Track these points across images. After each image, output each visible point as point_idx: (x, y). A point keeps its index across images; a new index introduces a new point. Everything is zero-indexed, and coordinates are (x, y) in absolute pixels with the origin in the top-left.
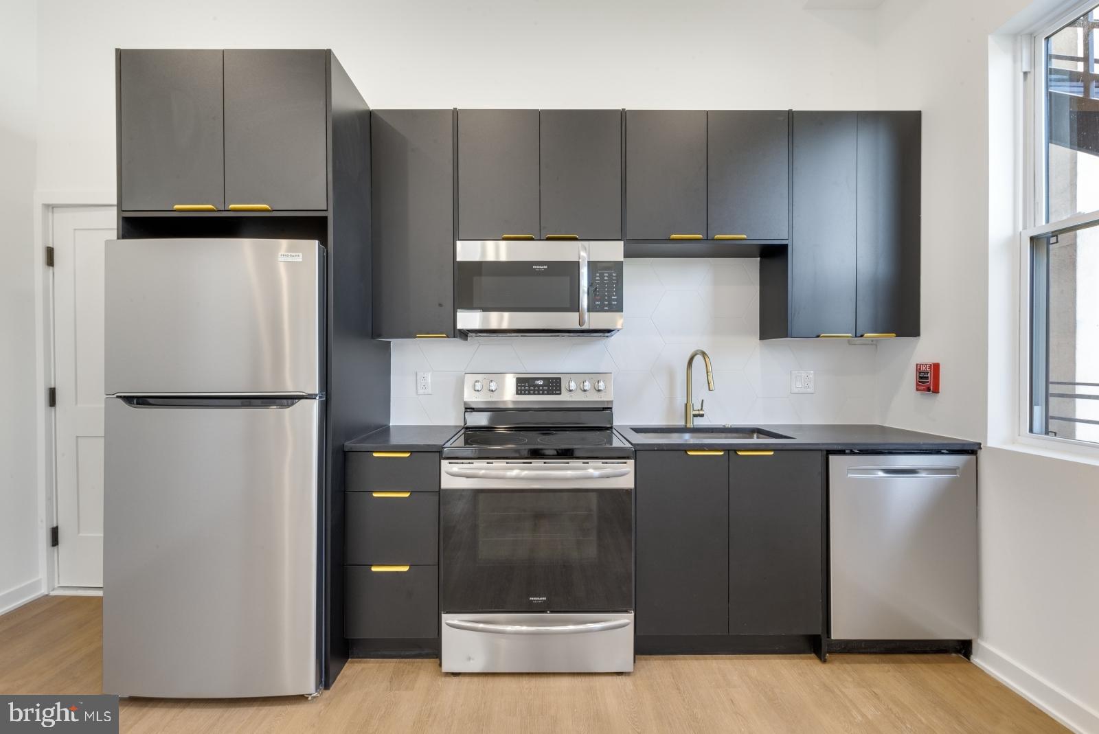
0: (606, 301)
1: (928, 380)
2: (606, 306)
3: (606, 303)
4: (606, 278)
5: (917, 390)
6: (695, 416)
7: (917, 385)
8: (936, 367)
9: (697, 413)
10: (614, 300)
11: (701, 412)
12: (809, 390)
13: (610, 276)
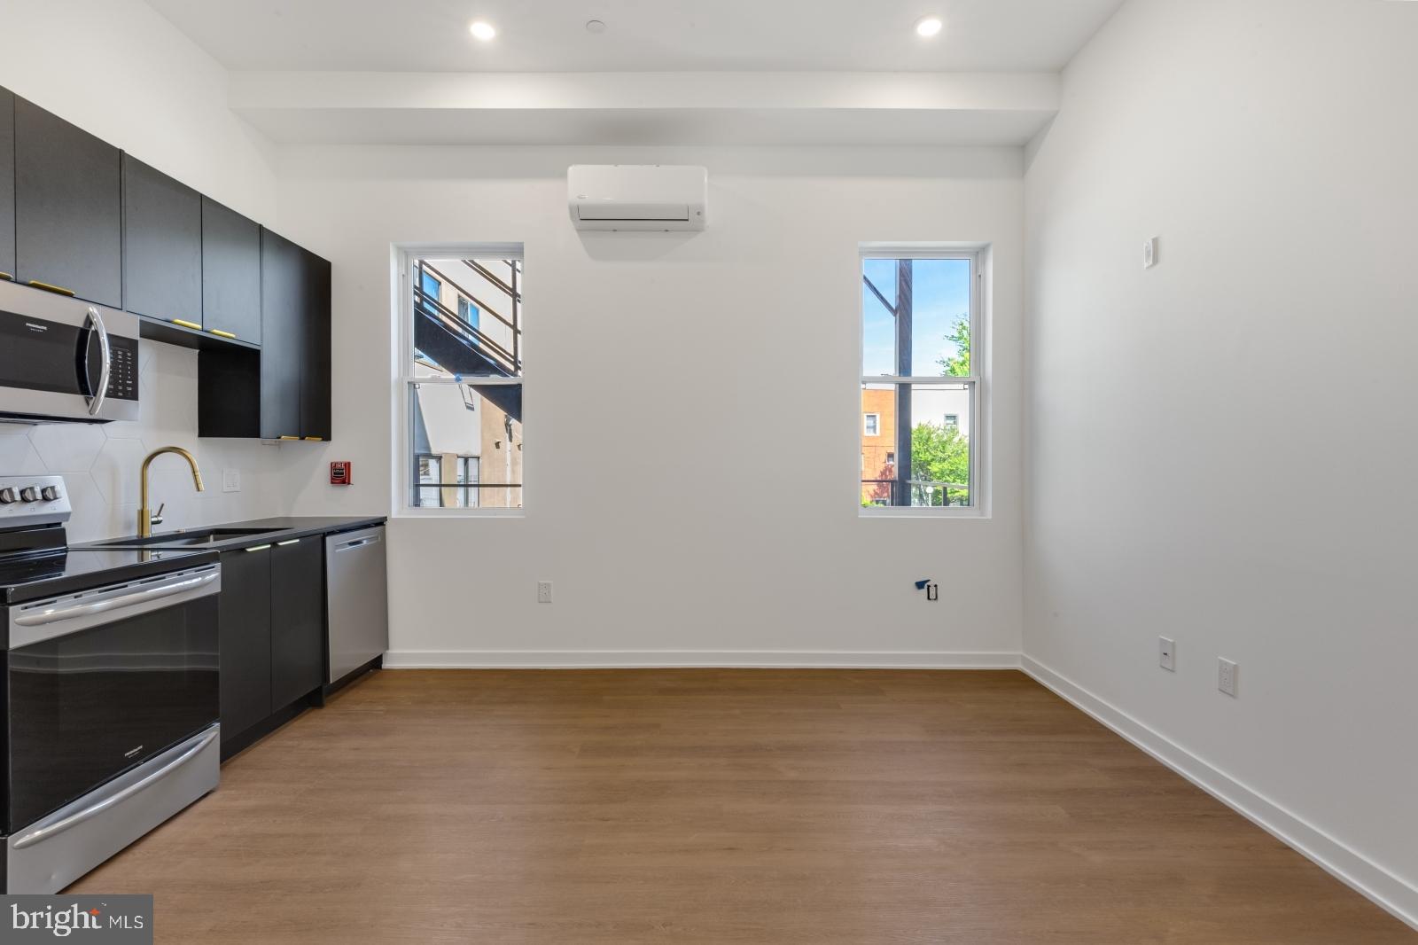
0: (120, 385)
1: (340, 475)
2: (121, 391)
3: (120, 388)
4: (120, 357)
5: (332, 483)
6: (153, 523)
7: (332, 479)
8: (348, 465)
9: (154, 519)
10: (129, 385)
11: (160, 519)
12: (236, 489)
13: (124, 355)
